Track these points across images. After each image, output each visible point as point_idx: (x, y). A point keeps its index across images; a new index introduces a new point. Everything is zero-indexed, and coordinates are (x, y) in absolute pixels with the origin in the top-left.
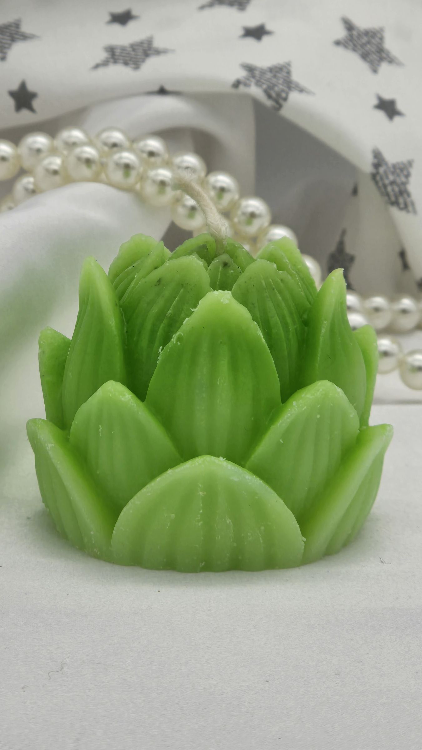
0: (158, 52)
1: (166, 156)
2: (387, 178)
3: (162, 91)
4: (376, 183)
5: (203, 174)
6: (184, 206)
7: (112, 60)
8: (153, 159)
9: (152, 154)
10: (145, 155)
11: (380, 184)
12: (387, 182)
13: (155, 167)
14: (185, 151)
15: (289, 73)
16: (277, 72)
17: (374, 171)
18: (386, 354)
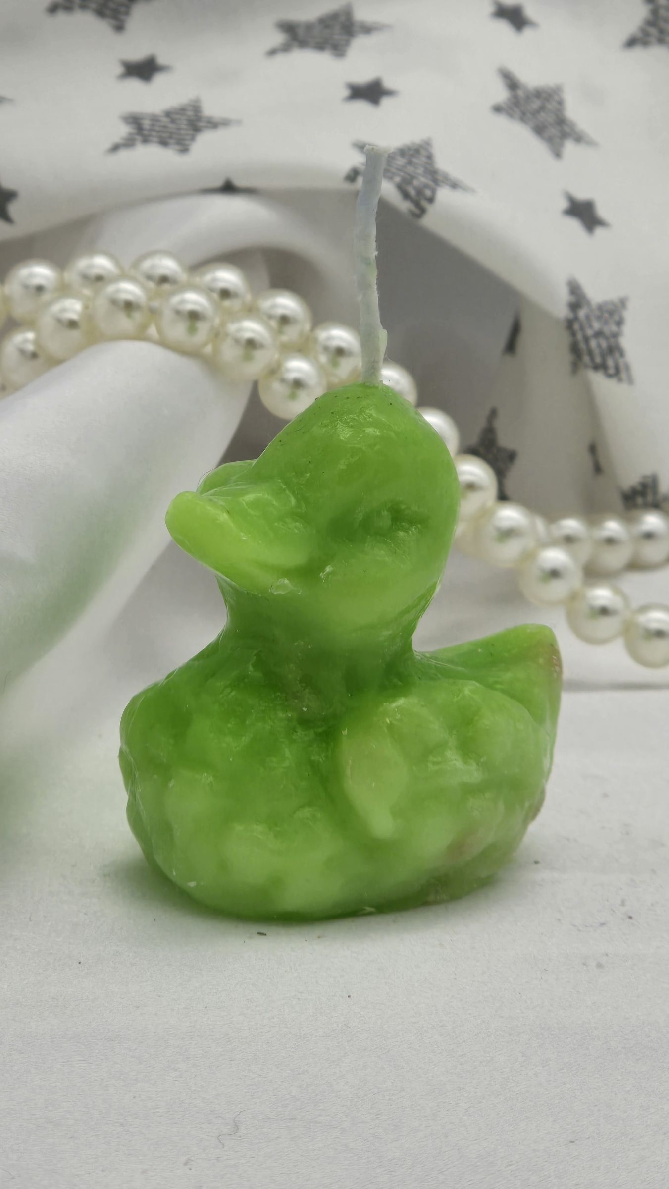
0: (214, 125)
2: (591, 326)
3: (228, 188)
4: (574, 334)
7: (139, 138)
8: (227, 303)
9: (225, 294)
10: (216, 296)
11: (579, 336)
12: (590, 332)
13: (234, 316)
15: (430, 157)
16: (412, 155)
17: (571, 315)
18: (604, 611)
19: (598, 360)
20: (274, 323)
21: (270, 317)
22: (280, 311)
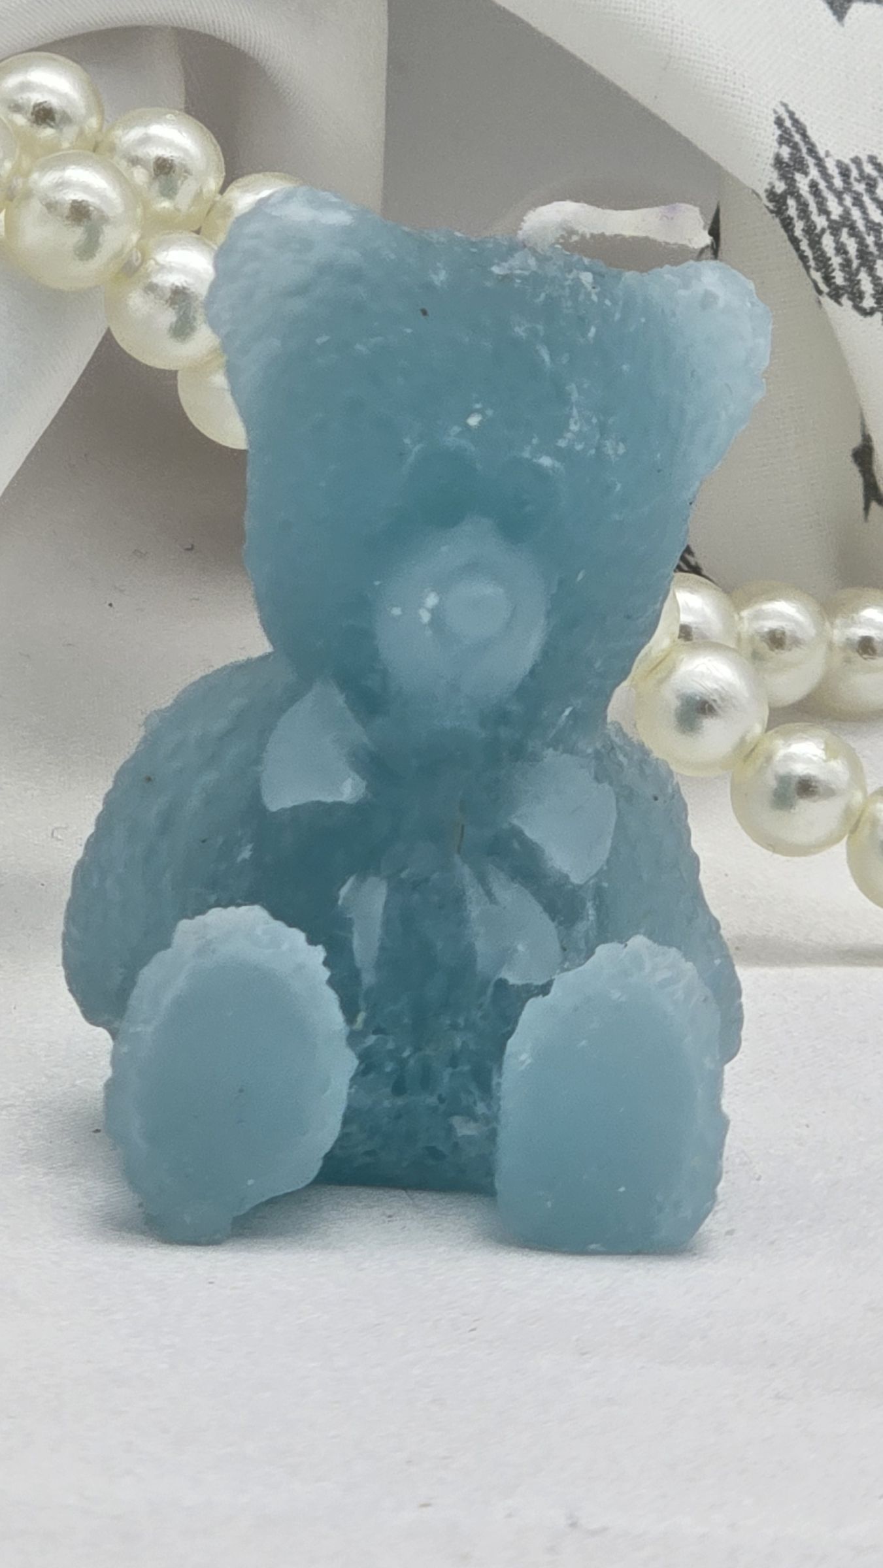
1: (94, 122)
2: (824, 211)
4: (787, 224)
5: (213, 184)
6: (151, 288)
8: (48, 132)
9: (44, 115)
10: (20, 120)
11: (799, 227)
12: (821, 222)
13: (56, 158)
14: (154, 105)
17: (780, 187)
18: (806, 787)
19: (839, 279)
20: (140, 176)
21: (135, 161)
22: (155, 152)
